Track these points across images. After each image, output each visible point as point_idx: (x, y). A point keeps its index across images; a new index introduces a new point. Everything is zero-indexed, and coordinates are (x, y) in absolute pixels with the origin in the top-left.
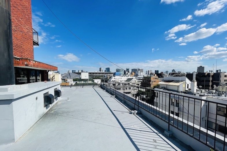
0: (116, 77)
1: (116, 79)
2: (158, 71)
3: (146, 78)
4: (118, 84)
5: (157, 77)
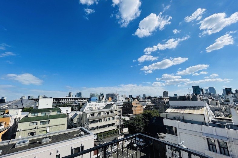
0: (92, 103)
1: (91, 106)
2: (131, 96)
3: (127, 103)
4: (98, 114)
5: (138, 102)
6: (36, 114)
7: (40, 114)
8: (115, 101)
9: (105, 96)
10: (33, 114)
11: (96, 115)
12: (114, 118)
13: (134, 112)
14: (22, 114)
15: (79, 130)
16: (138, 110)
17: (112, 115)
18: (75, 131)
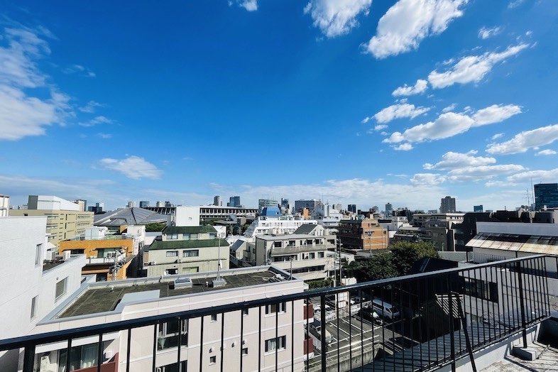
0: (268, 220)
1: (268, 226)
2: (354, 206)
3: (349, 224)
4: (288, 243)
5: (376, 222)
6: (174, 237)
7: (181, 237)
8: (320, 218)
9: (292, 205)
10: (170, 237)
11: (285, 244)
12: (322, 255)
13: (366, 246)
14: (146, 236)
15: (266, 270)
16: (376, 241)
17: (319, 247)
18: (260, 271)
